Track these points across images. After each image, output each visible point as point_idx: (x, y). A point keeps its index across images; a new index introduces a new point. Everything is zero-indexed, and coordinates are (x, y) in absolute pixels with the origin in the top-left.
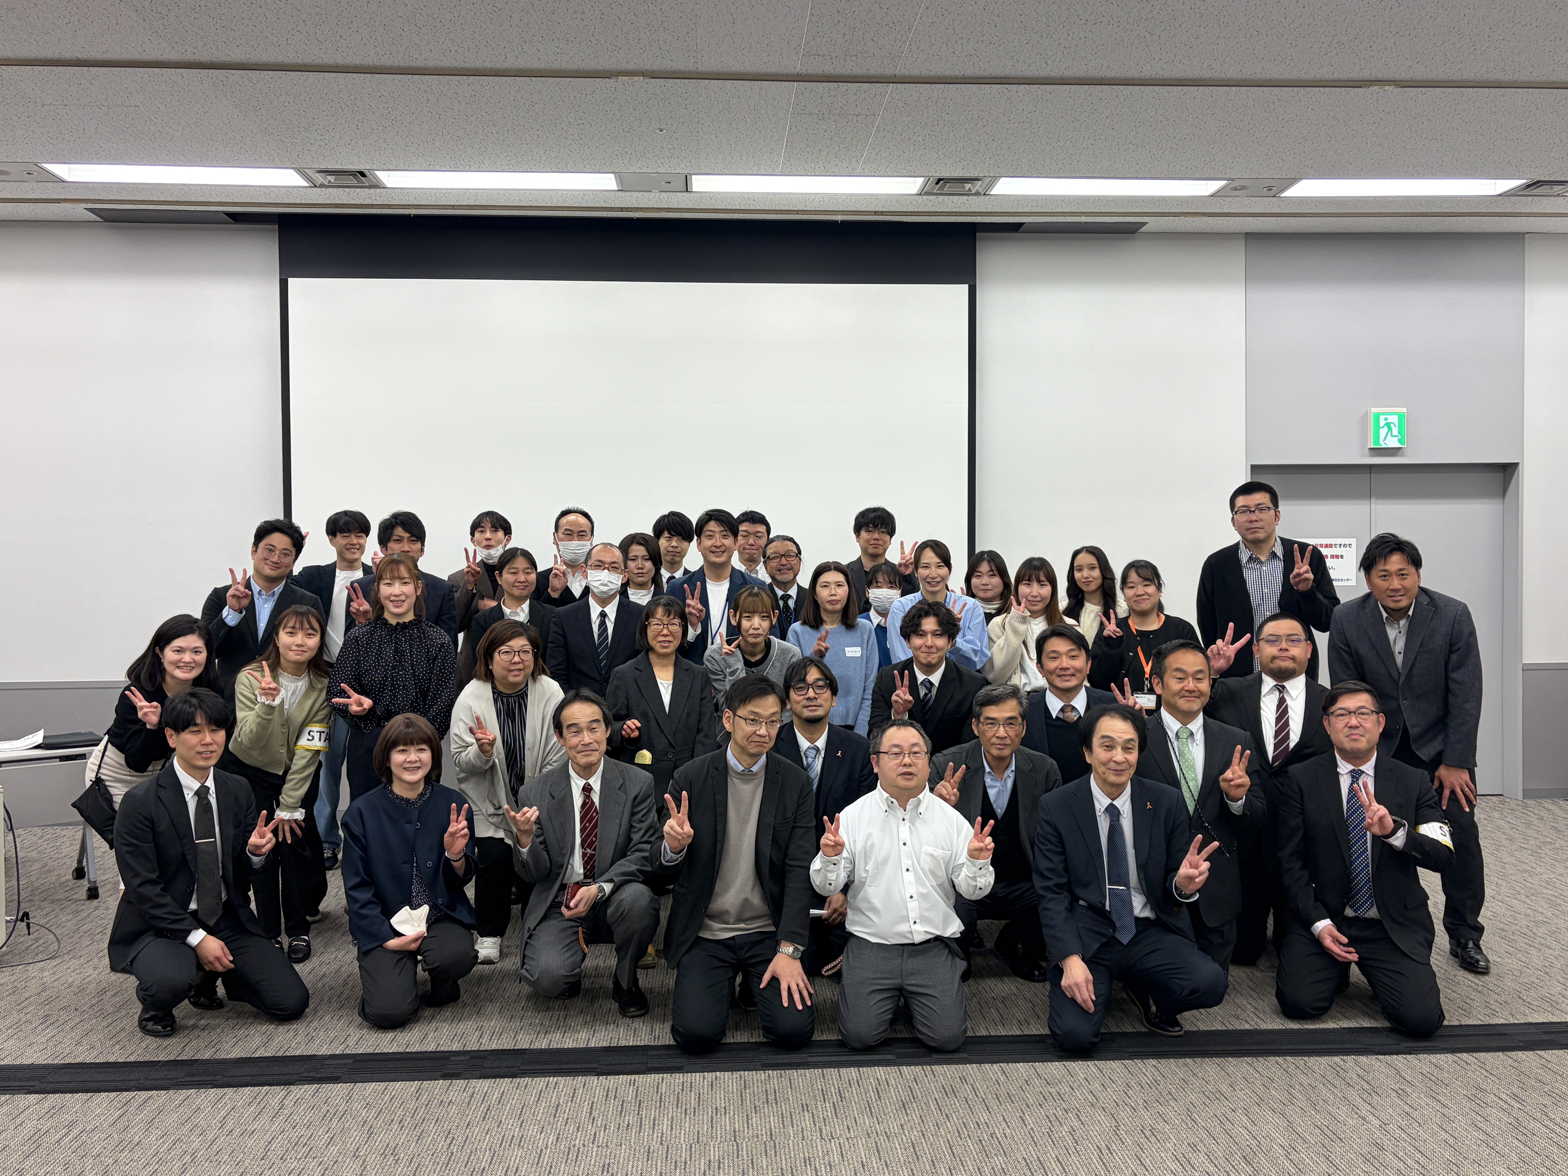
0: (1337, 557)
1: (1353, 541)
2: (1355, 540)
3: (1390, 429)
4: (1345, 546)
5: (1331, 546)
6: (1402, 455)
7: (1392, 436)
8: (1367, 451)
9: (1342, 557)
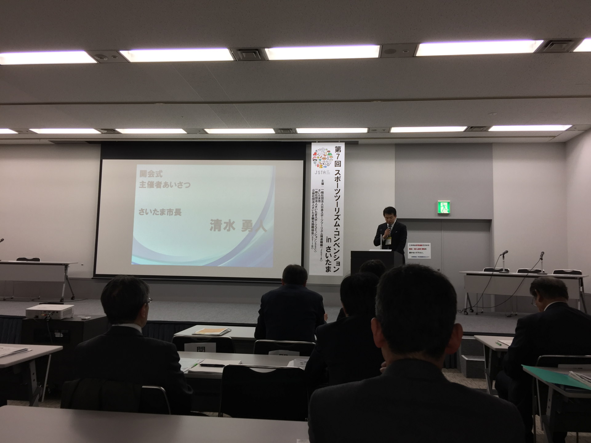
0: (424, 249)
1: (430, 244)
2: (430, 243)
3: (444, 207)
4: (427, 245)
5: (422, 245)
6: (450, 216)
7: (445, 209)
8: (437, 214)
9: (426, 249)
